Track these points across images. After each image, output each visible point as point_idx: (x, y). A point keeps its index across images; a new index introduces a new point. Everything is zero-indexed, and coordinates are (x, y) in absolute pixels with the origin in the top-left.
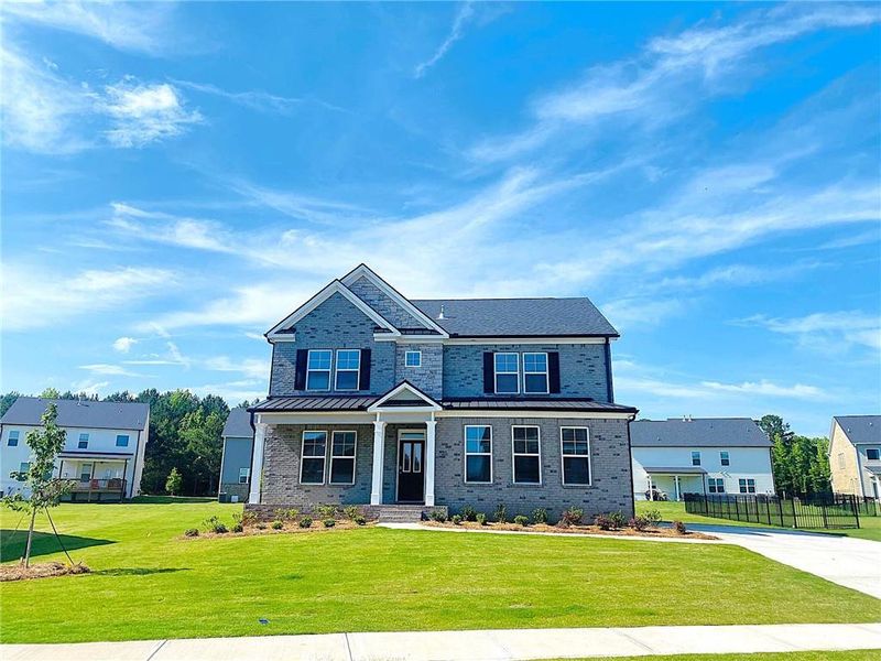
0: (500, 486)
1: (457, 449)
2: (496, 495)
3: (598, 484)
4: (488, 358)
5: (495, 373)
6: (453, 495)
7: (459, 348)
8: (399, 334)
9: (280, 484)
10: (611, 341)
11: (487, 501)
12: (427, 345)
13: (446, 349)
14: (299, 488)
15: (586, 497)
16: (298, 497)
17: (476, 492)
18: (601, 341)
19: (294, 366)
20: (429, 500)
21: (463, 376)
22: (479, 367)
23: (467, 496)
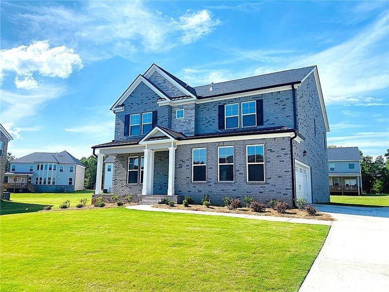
0: (210, 184)
1: (188, 163)
2: (208, 189)
3: (269, 181)
4: (221, 108)
5: (225, 117)
6: (184, 189)
7: (205, 104)
8: (169, 100)
9: (119, 184)
10: (296, 86)
11: (203, 192)
12: (186, 105)
13: (197, 107)
14: (127, 186)
15: (262, 190)
16: (126, 191)
17: (197, 187)
18: (289, 88)
19: (124, 124)
20: (170, 192)
21: (207, 121)
22: (215, 115)
23: (193, 190)
